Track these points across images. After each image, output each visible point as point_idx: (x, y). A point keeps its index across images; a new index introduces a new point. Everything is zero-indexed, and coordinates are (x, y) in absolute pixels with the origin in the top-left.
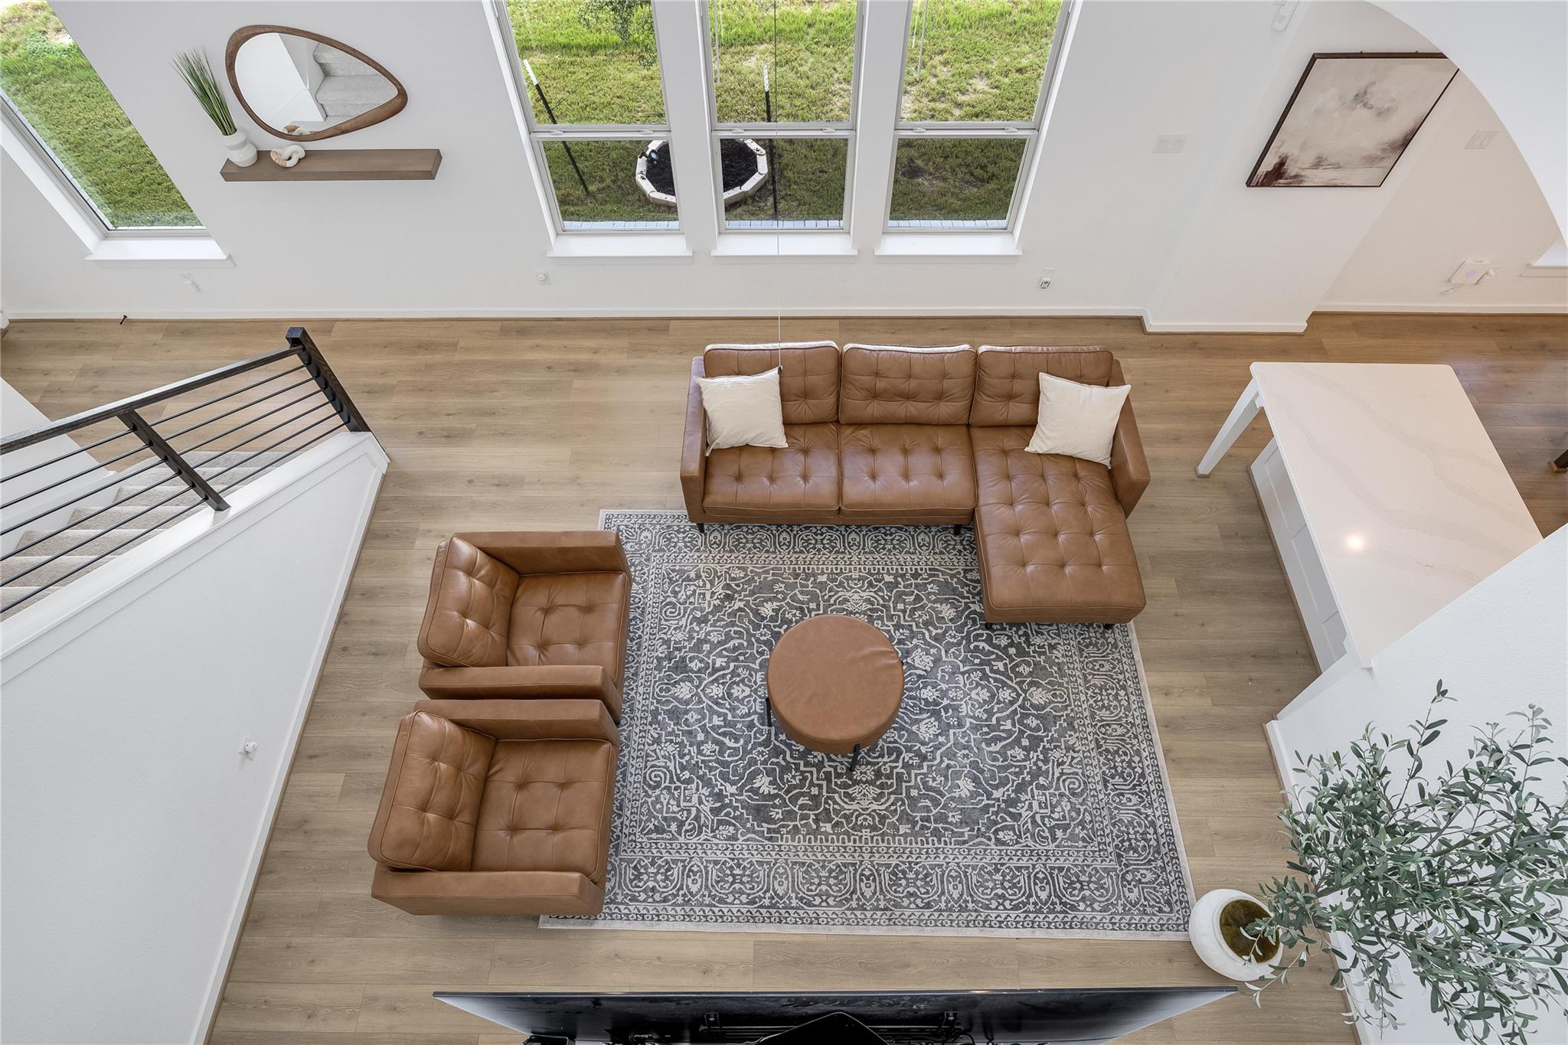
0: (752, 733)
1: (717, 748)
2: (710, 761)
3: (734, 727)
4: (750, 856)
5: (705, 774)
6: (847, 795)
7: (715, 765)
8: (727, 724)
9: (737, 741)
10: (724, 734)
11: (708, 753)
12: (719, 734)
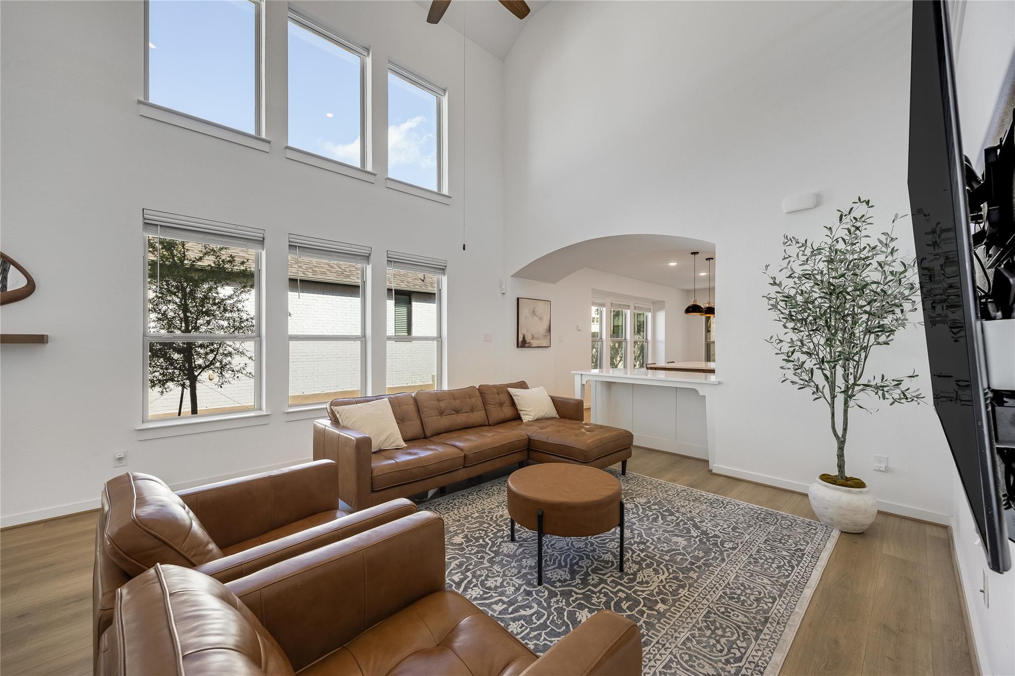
0: (535, 596)
1: (522, 622)
2: (528, 634)
3: (517, 601)
4: (653, 669)
5: (536, 645)
6: (641, 583)
7: (536, 633)
8: (510, 603)
9: (531, 607)
10: (515, 611)
11: (519, 630)
12: (512, 613)
